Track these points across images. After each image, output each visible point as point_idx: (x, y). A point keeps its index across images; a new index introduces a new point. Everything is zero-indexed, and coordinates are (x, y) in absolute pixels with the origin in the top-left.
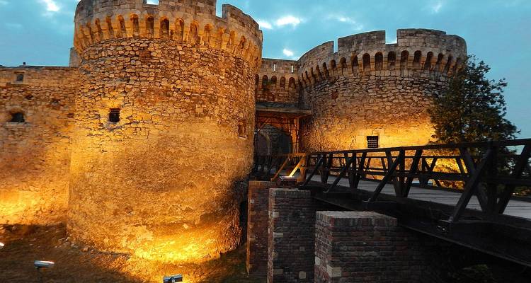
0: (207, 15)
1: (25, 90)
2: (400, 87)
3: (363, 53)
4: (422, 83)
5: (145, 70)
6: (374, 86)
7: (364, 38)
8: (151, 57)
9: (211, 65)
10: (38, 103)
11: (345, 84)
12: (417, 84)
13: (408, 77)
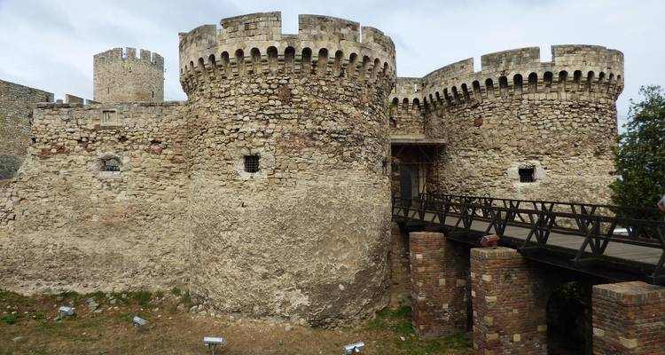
0: (351, 43)
1: (118, 132)
2: (558, 112)
3: (514, 73)
4: (582, 106)
5: (286, 111)
6: (527, 112)
7: (515, 56)
8: (292, 95)
9: (355, 100)
10: (135, 147)
11: (491, 109)
12: (575, 108)
13: (567, 100)
